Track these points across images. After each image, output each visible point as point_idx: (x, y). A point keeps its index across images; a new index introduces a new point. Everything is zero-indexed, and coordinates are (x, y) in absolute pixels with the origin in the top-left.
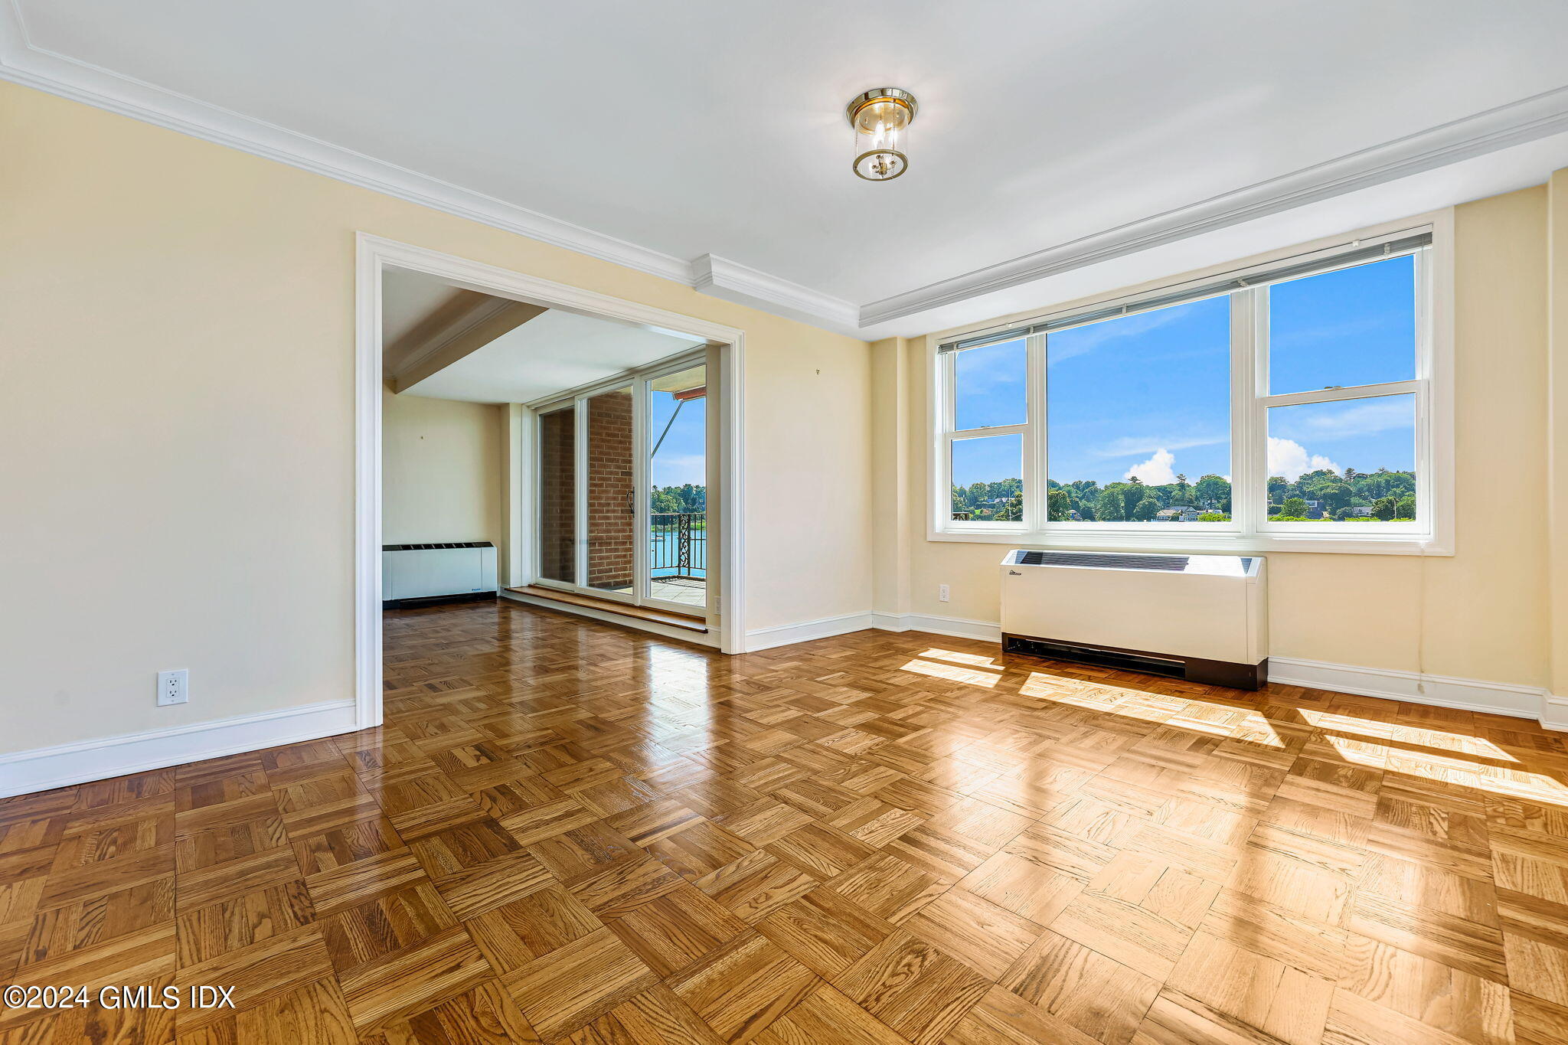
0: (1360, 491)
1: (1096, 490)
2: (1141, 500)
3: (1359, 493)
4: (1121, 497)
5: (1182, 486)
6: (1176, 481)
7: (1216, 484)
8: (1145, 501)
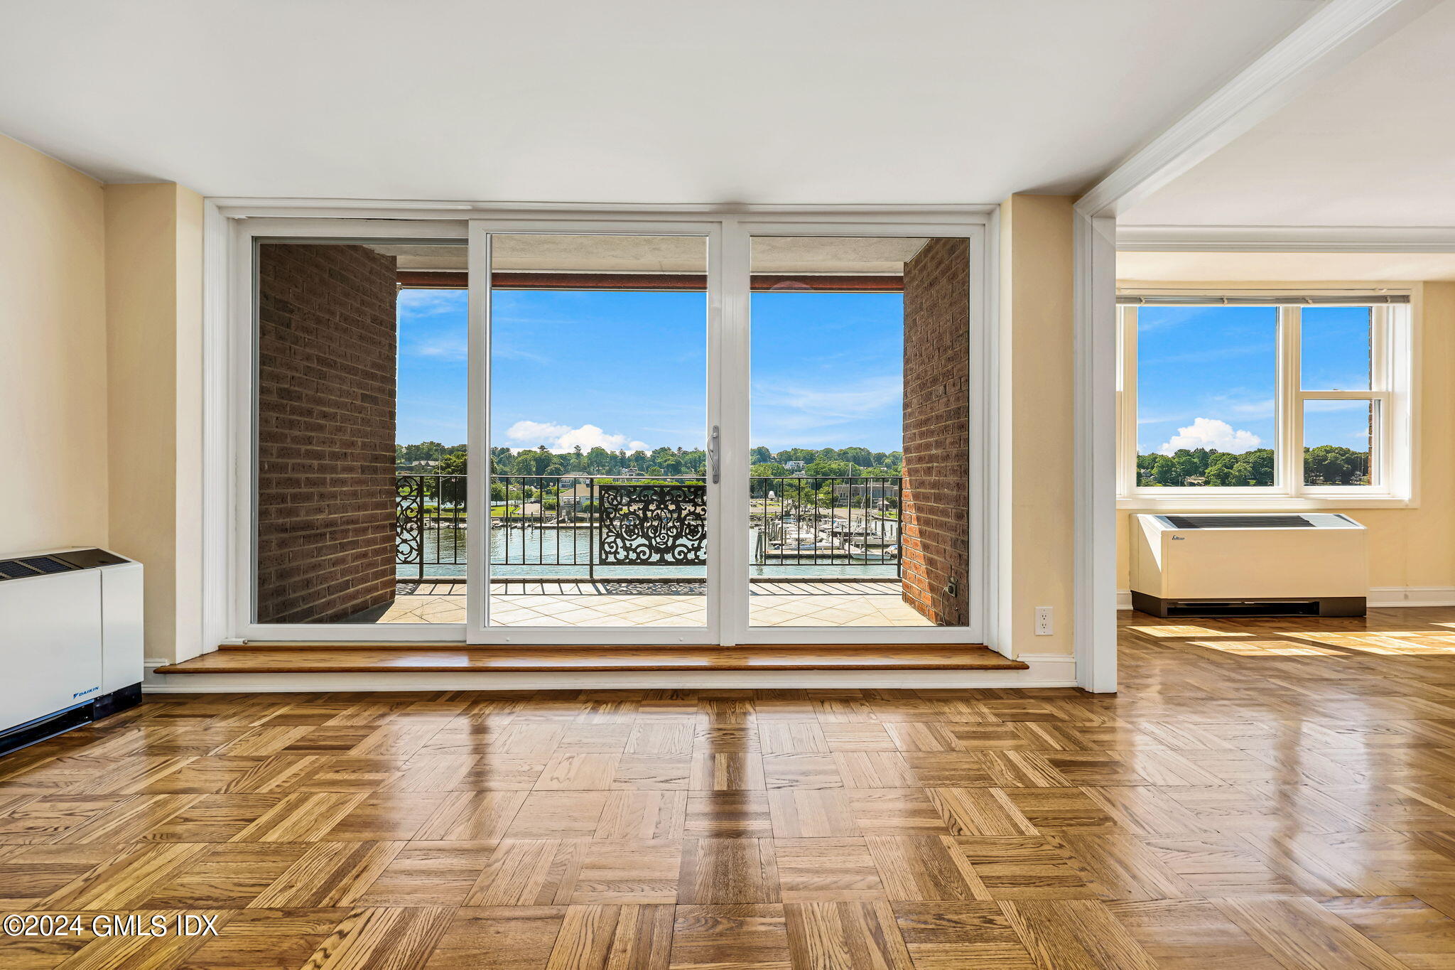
0: (686, 463)
1: (510, 456)
2: (549, 466)
3: (685, 465)
4: (533, 463)
5: (578, 455)
6: (573, 451)
7: (601, 454)
8: (552, 467)
